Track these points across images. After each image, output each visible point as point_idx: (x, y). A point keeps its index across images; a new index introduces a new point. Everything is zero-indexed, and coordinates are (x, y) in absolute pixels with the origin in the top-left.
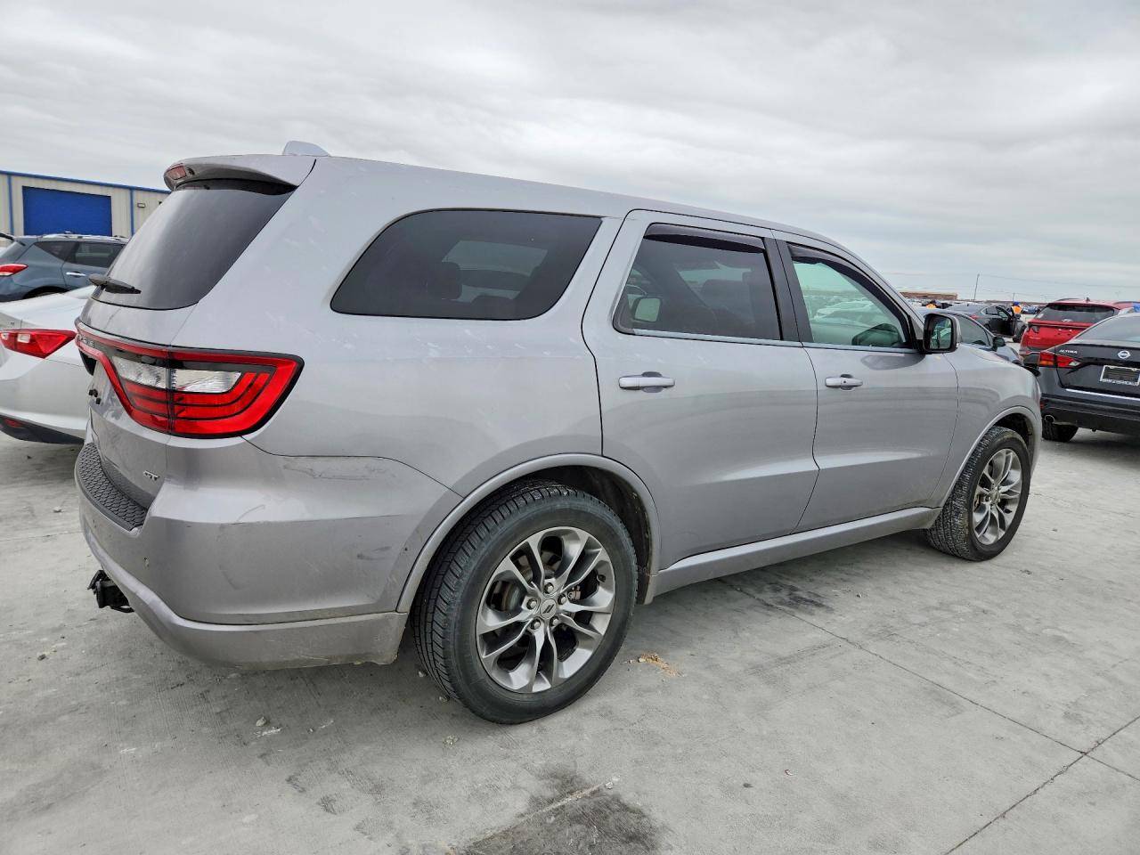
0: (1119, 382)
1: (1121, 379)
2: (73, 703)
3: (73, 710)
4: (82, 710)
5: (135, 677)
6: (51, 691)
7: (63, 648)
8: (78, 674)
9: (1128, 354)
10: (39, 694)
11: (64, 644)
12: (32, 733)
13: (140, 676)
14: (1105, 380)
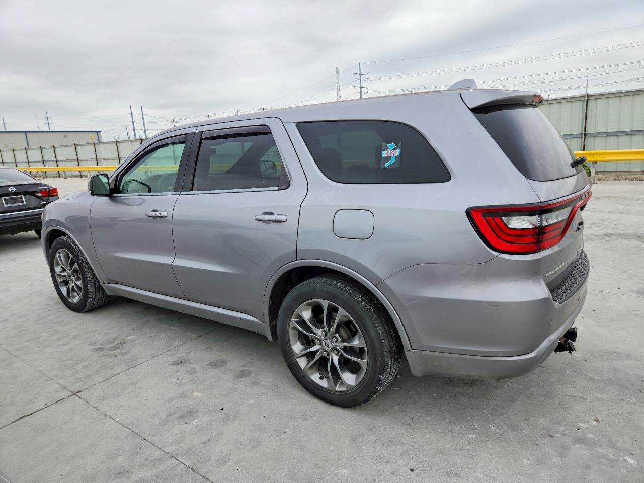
0: (15, 205)
1: (15, 203)
2: (591, 383)
3: (592, 380)
4: (587, 378)
5: (554, 380)
6: (599, 395)
7: (582, 421)
8: (581, 398)
9: (14, 189)
10: (606, 397)
11: (580, 424)
12: (614, 379)
13: (551, 380)
14: (7, 206)
